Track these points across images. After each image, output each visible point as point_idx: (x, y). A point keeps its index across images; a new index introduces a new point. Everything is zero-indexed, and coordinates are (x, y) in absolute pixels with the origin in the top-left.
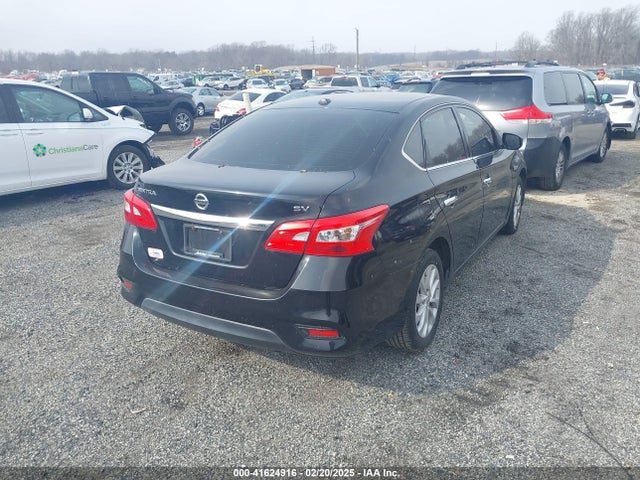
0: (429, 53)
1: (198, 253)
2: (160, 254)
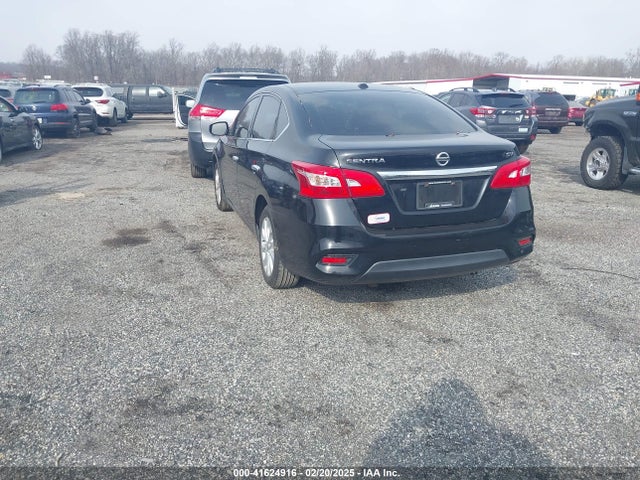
1: (431, 206)
2: (385, 218)
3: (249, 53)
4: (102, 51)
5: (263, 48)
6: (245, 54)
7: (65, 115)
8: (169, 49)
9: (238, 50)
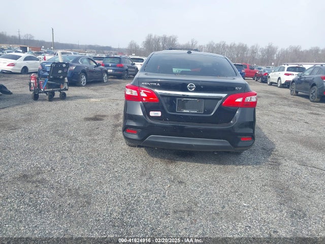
0: (86, 45)
1: (184, 111)
2: (159, 114)
3: (229, 46)
4: (161, 44)
5: (237, 44)
6: (227, 47)
7: (122, 69)
8: (191, 43)
9: (224, 45)
